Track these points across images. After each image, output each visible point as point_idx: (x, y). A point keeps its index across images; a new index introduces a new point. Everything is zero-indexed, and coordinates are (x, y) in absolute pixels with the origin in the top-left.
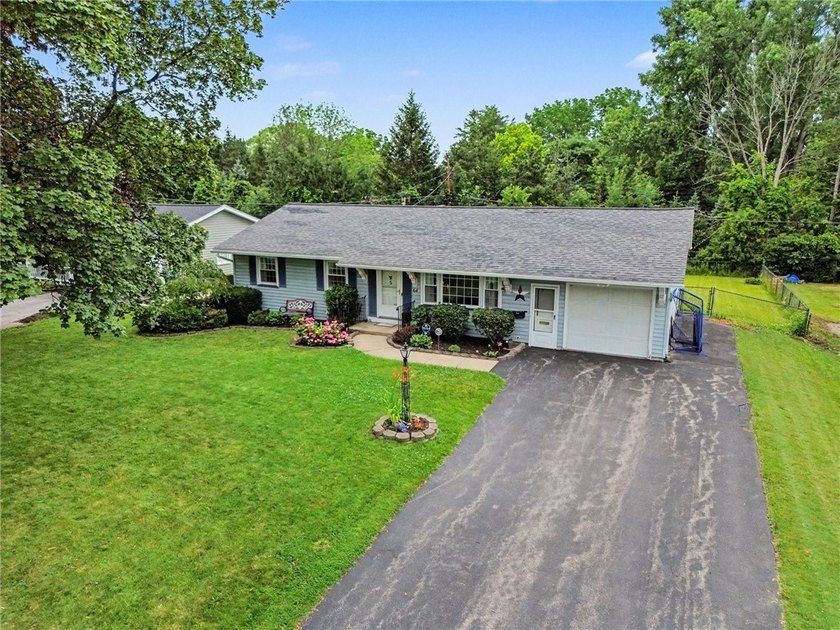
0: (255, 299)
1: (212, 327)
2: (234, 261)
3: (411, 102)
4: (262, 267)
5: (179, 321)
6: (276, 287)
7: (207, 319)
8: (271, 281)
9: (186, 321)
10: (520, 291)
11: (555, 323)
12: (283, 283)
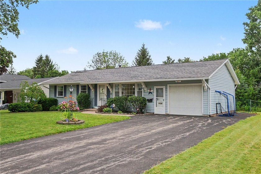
0: (55, 102)
1: (35, 111)
2: (50, 89)
3: (143, 48)
4: (59, 90)
5: (22, 107)
6: (63, 97)
7: (34, 108)
8: (62, 95)
9: (25, 107)
10: (150, 90)
11: (164, 103)
12: (65, 96)
